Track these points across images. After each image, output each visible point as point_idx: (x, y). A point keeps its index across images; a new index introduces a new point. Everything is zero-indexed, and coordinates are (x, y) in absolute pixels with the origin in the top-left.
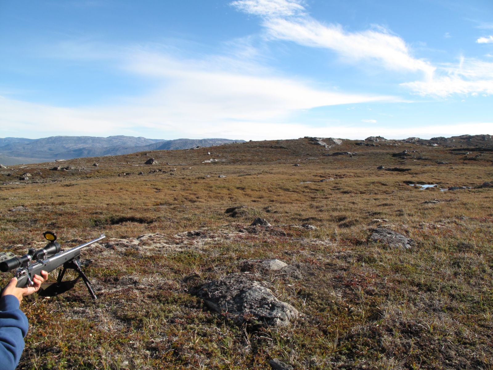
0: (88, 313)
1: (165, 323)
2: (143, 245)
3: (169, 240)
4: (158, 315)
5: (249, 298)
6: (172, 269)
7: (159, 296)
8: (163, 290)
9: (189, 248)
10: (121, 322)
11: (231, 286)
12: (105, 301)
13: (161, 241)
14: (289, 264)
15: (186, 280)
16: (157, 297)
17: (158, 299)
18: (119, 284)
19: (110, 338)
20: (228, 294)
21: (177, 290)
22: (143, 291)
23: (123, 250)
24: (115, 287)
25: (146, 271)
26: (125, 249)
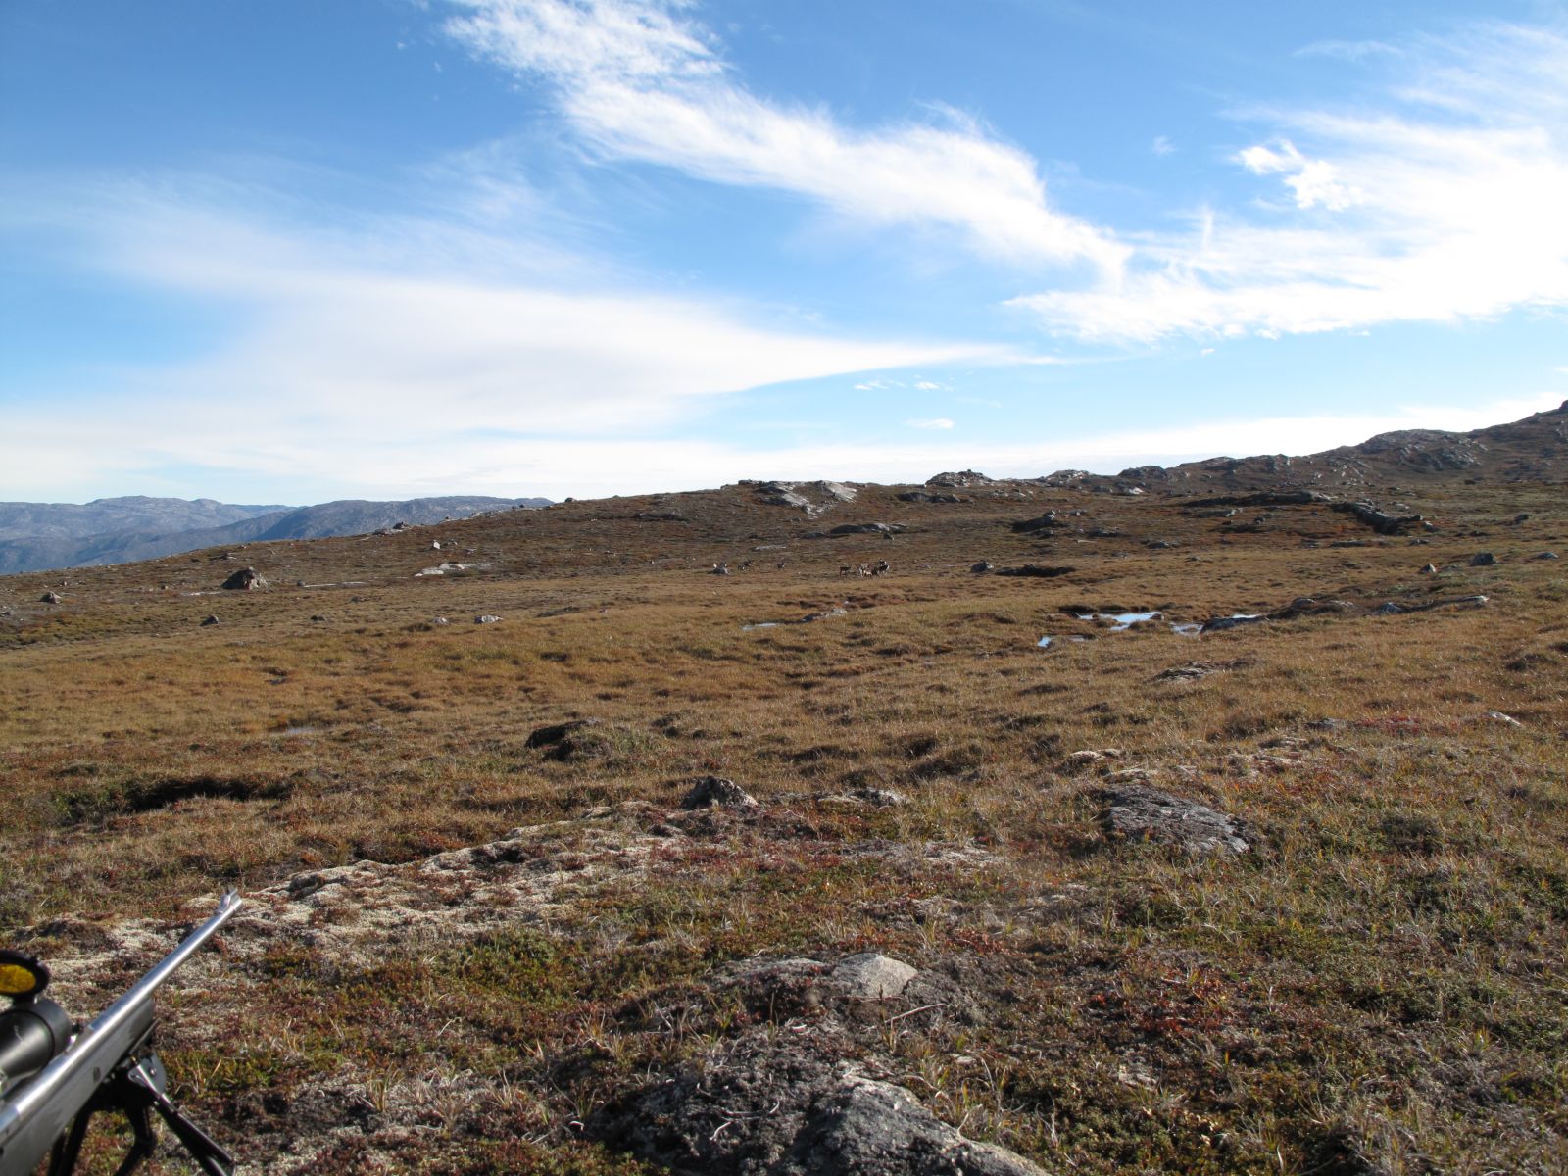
2: (328, 920)
3: (418, 891)
5: (862, 1148)
6: (479, 1023)
8: (490, 1138)
9: (502, 917)
11: (761, 1094)
13: (391, 897)
14: (919, 967)
15: (563, 1073)
18: (296, 1127)
20: (768, 1136)
21: (541, 1130)
22: (406, 1152)
23: (256, 948)
25: (386, 1050)
26: (261, 945)
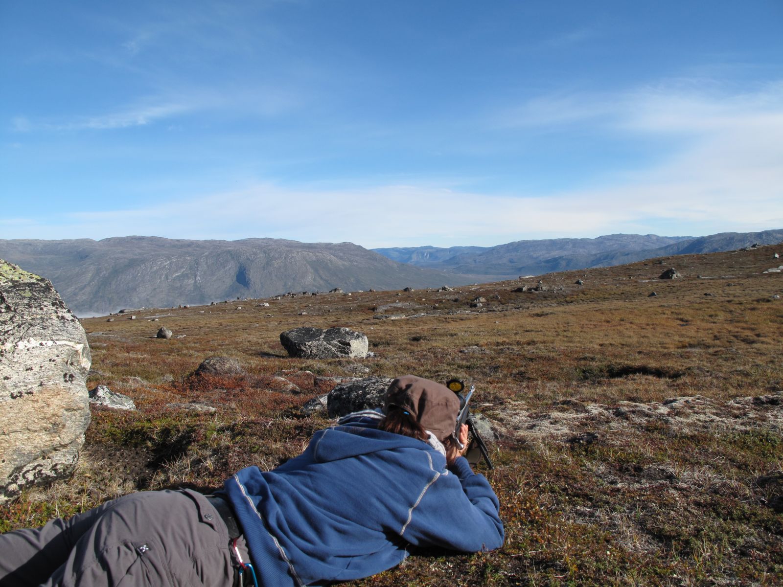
0: (599, 517)
1: (730, 554)
2: (676, 415)
3: (720, 409)
4: (717, 537)
6: (732, 461)
7: (715, 505)
8: (721, 495)
9: (760, 426)
10: (654, 539)
12: (625, 502)
13: (707, 410)
15: (762, 482)
16: (711, 506)
17: (713, 509)
18: (644, 477)
19: (640, 562)
21: (746, 499)
22: (685, 492)
23: (644, 421)
24: (638, 482)
25: (687, 460)
26: (646, 420)
